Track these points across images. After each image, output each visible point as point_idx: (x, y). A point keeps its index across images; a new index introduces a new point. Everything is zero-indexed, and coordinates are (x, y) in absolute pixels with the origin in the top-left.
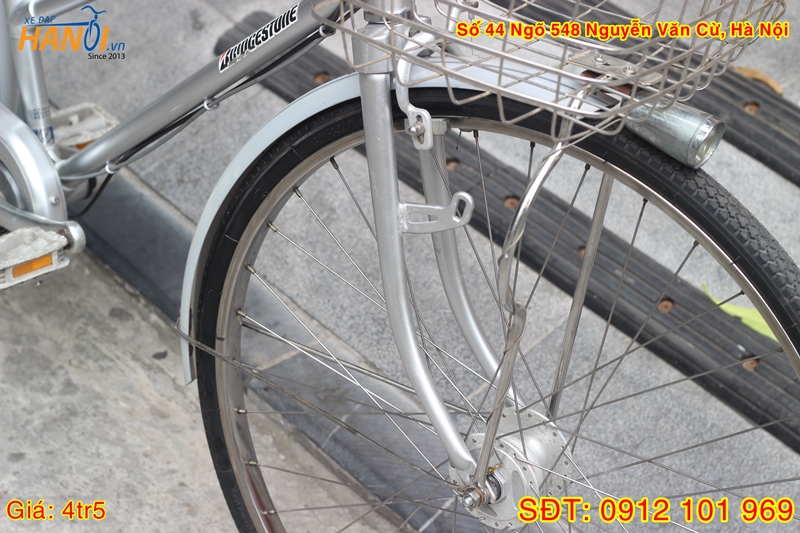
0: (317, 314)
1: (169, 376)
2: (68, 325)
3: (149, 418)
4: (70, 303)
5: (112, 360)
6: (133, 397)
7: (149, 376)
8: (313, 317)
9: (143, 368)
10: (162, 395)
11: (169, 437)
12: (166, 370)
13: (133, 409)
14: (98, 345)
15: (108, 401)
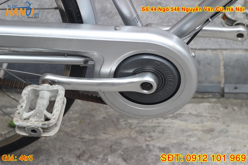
0: (206, 47)
1: (187, 114)
2: (119, 127)
3: (209, 136)
4: (104, 118)
5: (159, 126)
6: (190, 133)
7: (181, 120)
8: (206, 50)
9: (174, 119)
10: (198, 123)
11: (228, 137)
12: (182, 113)
13: (198, 138)
14: (143, 124)
15: (185, 142)
